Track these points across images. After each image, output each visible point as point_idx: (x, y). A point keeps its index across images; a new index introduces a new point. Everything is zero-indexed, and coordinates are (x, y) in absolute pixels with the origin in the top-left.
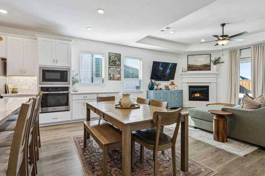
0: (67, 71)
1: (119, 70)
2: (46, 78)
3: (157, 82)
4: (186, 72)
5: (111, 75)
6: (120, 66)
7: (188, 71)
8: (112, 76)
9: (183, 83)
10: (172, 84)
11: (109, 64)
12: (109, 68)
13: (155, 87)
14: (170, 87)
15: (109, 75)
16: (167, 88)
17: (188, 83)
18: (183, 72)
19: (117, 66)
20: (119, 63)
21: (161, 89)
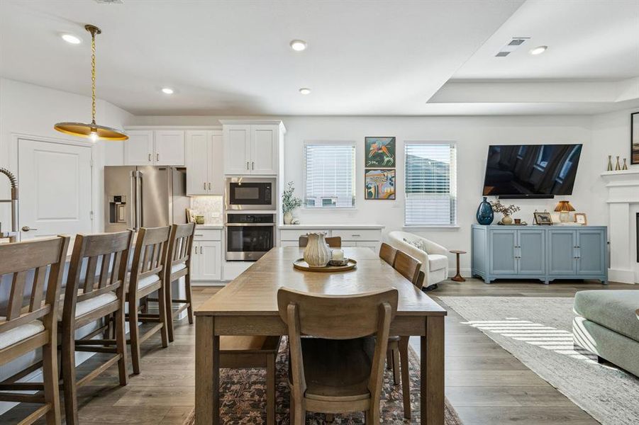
0: (271, 184)
1: (389, 176)
2: (237, 197)
3: (506, 203)
4: (625, 168)
5: (370, 188)
6: (394, 165)
7: (632, 163)
8: (372, 190)
9: (609, 203)
10: (565, 207)
11: (366, 164)
12: (367, 171)
13: (498, 216)
14: (555, 218)
15: (367, 187)
16: (543, 220)
17: (631, 204)
18: (610, 168)
19: (386, 166)
20: (392, 159)
21: (518, 222)
